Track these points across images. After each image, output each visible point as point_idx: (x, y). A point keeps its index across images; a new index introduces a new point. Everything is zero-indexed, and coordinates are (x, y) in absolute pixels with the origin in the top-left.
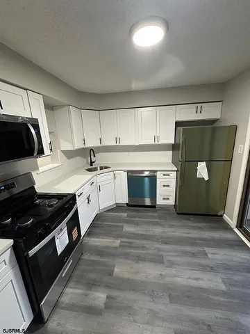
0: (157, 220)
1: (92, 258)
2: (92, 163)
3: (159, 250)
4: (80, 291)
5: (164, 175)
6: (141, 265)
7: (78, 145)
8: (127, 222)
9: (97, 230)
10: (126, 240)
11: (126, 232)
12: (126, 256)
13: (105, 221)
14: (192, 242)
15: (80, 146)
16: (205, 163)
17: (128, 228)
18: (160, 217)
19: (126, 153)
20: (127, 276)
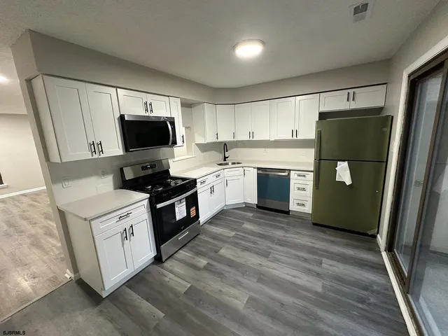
0: (285, 226)
1: (206, 239)
2: (225, 158)
3: (271, 248)
4: (189, 255)
5: (299, 176)
6: (246, 254)
7: (210, 139)
8: (249, 221)
9: (218, 222)
10: (241, 234)
11: (244, 228)
12: (236, 245)
13: (228, 216)
14: (312, 251)
15: (213, 140)
16: (346, 163)
17: (248, 226)
18: (288, 224)
19: (263, 149)
20: (229, 256)
